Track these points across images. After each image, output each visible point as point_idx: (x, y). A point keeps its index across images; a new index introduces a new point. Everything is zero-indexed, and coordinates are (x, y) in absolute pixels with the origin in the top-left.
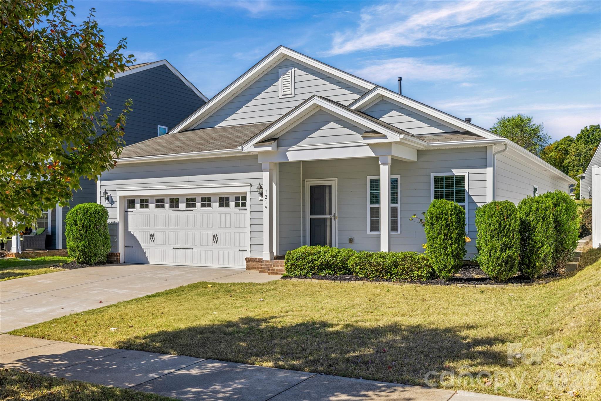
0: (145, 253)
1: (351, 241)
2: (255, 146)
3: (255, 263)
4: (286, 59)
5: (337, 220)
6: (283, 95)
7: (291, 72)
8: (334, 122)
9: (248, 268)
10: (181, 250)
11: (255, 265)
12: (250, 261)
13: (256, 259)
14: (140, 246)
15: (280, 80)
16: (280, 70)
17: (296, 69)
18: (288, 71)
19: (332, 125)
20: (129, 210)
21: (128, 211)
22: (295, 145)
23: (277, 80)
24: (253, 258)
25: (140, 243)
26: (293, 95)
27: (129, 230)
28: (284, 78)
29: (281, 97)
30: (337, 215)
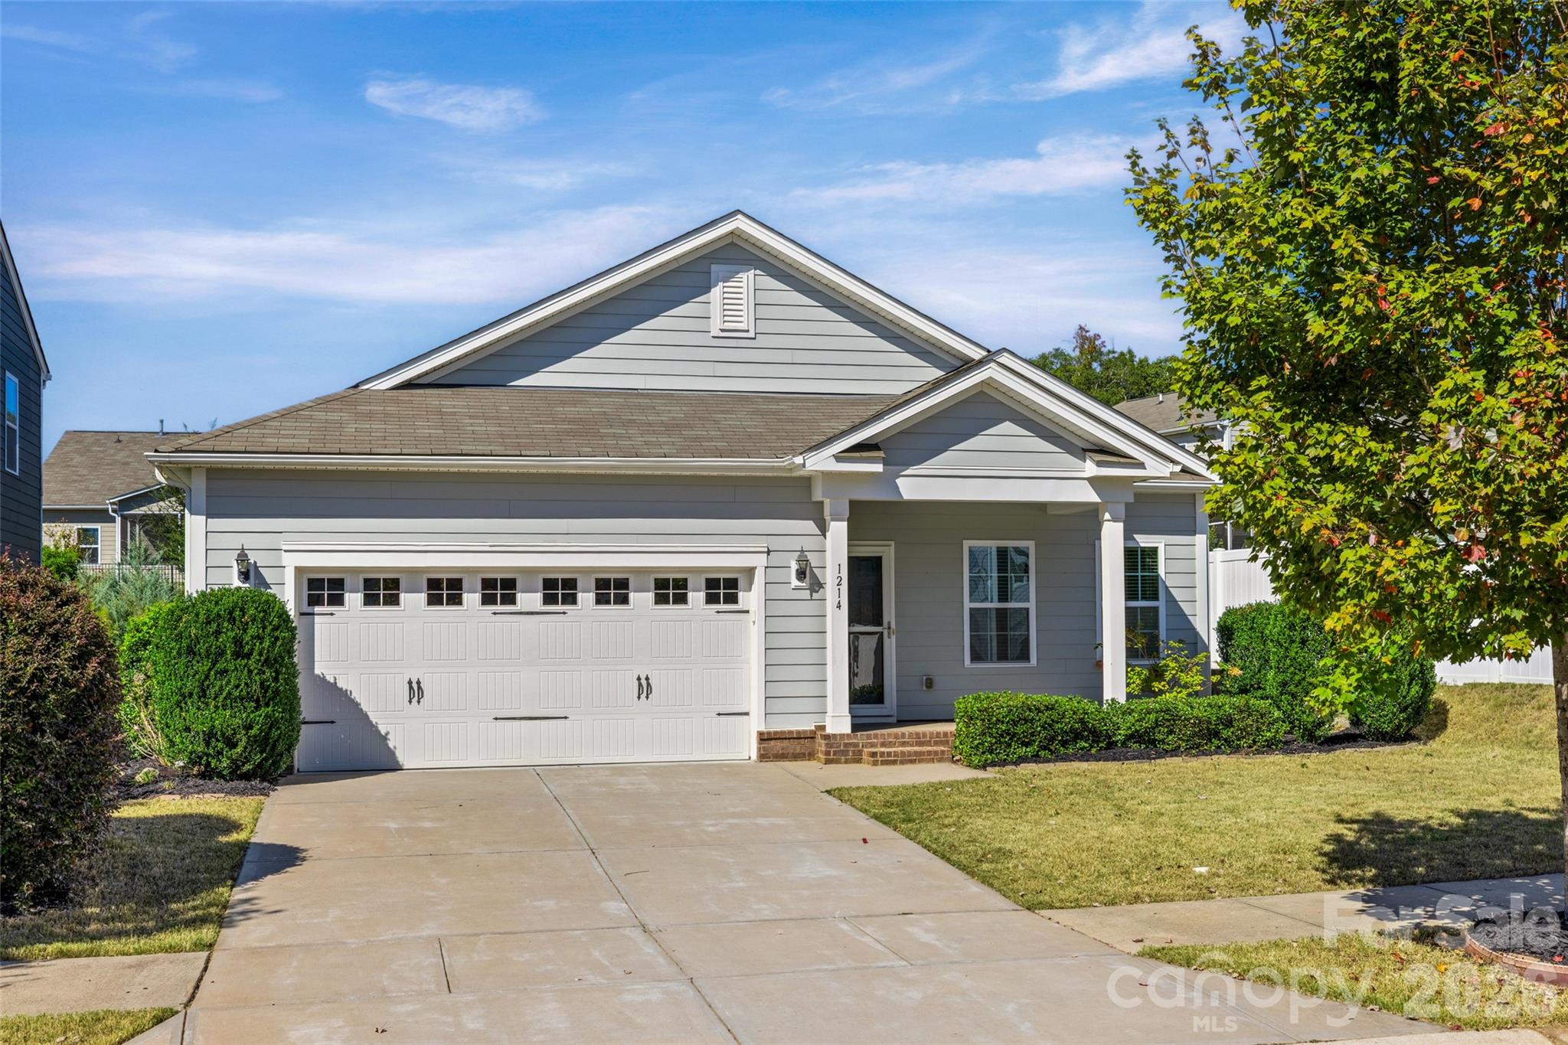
0: (385, 738)
1: (930, 683)
2: (838, 458)
3: (786, 743)
4: (732, 244)
5: (894, 638)
6: (722, 330)
7: (747, 279)
8: (1011, 421)
9: (763, 757)
10: (523, 722)
11: (788, 748)
12: (771, 739)
13: (791, 732)
14: (366, 716)
15: (716, 292)
16: (714, 268)
17: (758, 272)
18: (738, 273)
19: (1007, 427)
20: (317, 609)
21: (313, 614)
22: (919, 464)
23: (707, 289)
24: (781, 732)
25: (364, 707)
26: (751, 334)
27: (317, 672)
28: (726, 290)
29: (716, 332)
30: (893, 626)
